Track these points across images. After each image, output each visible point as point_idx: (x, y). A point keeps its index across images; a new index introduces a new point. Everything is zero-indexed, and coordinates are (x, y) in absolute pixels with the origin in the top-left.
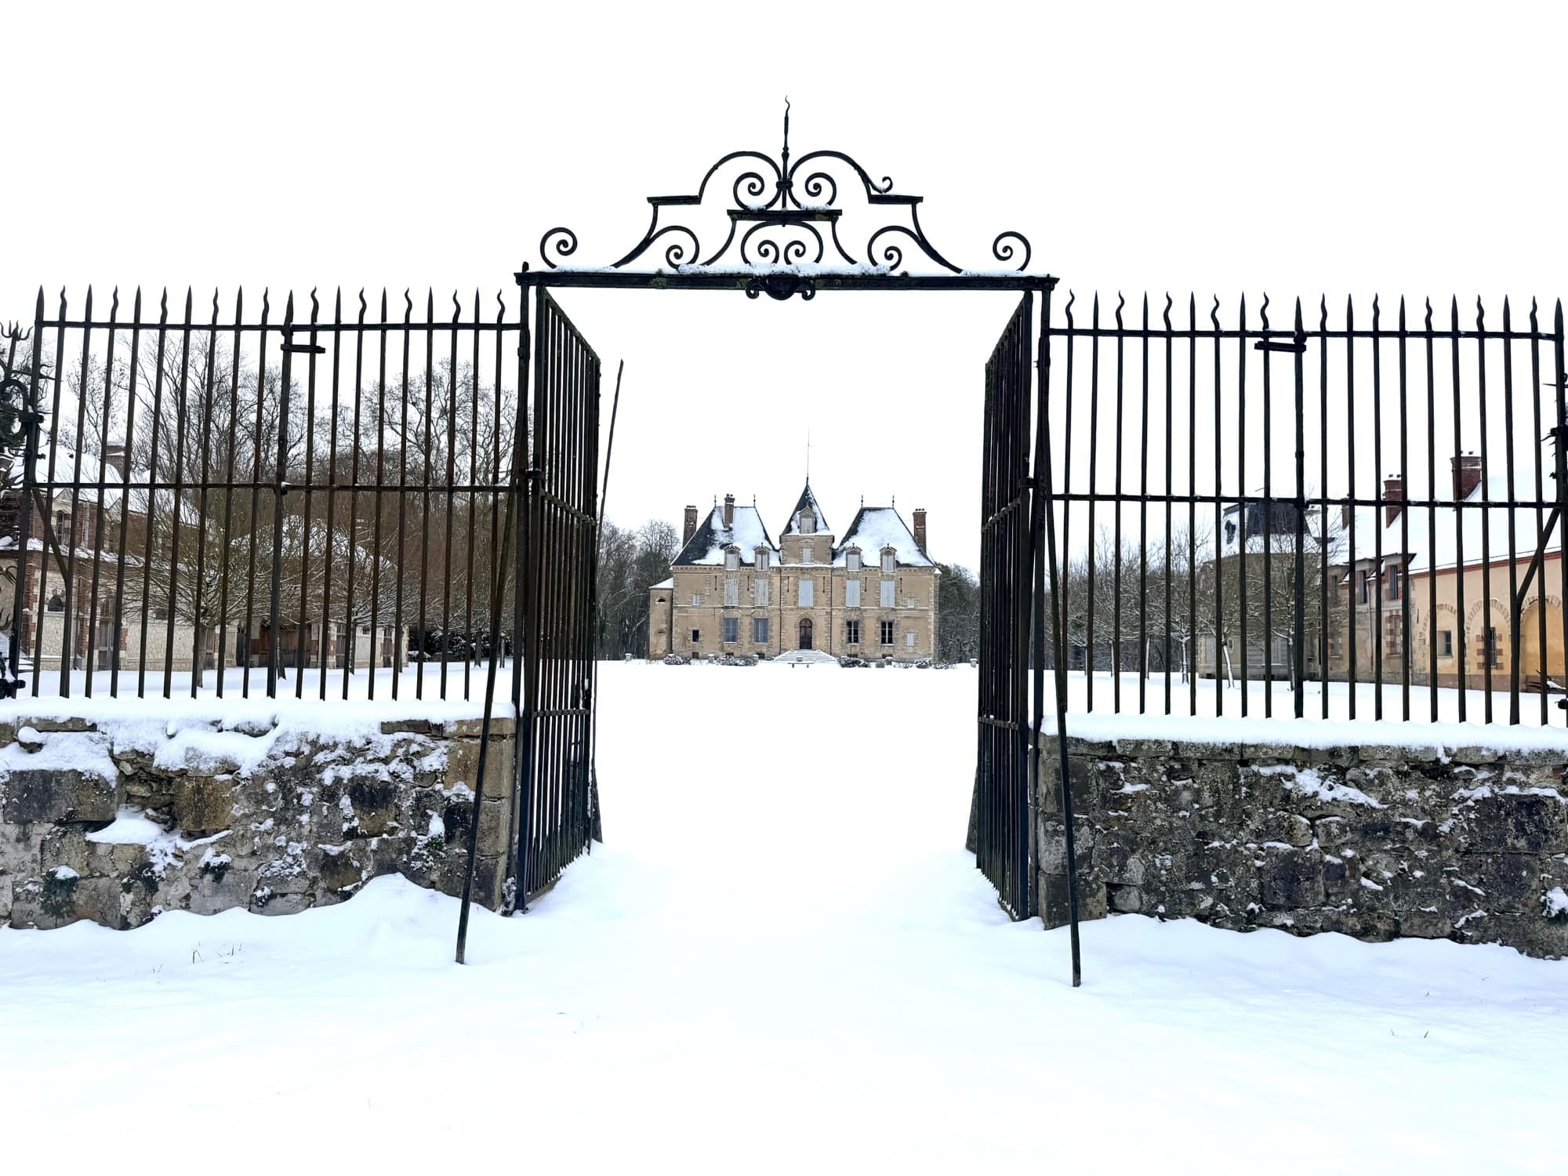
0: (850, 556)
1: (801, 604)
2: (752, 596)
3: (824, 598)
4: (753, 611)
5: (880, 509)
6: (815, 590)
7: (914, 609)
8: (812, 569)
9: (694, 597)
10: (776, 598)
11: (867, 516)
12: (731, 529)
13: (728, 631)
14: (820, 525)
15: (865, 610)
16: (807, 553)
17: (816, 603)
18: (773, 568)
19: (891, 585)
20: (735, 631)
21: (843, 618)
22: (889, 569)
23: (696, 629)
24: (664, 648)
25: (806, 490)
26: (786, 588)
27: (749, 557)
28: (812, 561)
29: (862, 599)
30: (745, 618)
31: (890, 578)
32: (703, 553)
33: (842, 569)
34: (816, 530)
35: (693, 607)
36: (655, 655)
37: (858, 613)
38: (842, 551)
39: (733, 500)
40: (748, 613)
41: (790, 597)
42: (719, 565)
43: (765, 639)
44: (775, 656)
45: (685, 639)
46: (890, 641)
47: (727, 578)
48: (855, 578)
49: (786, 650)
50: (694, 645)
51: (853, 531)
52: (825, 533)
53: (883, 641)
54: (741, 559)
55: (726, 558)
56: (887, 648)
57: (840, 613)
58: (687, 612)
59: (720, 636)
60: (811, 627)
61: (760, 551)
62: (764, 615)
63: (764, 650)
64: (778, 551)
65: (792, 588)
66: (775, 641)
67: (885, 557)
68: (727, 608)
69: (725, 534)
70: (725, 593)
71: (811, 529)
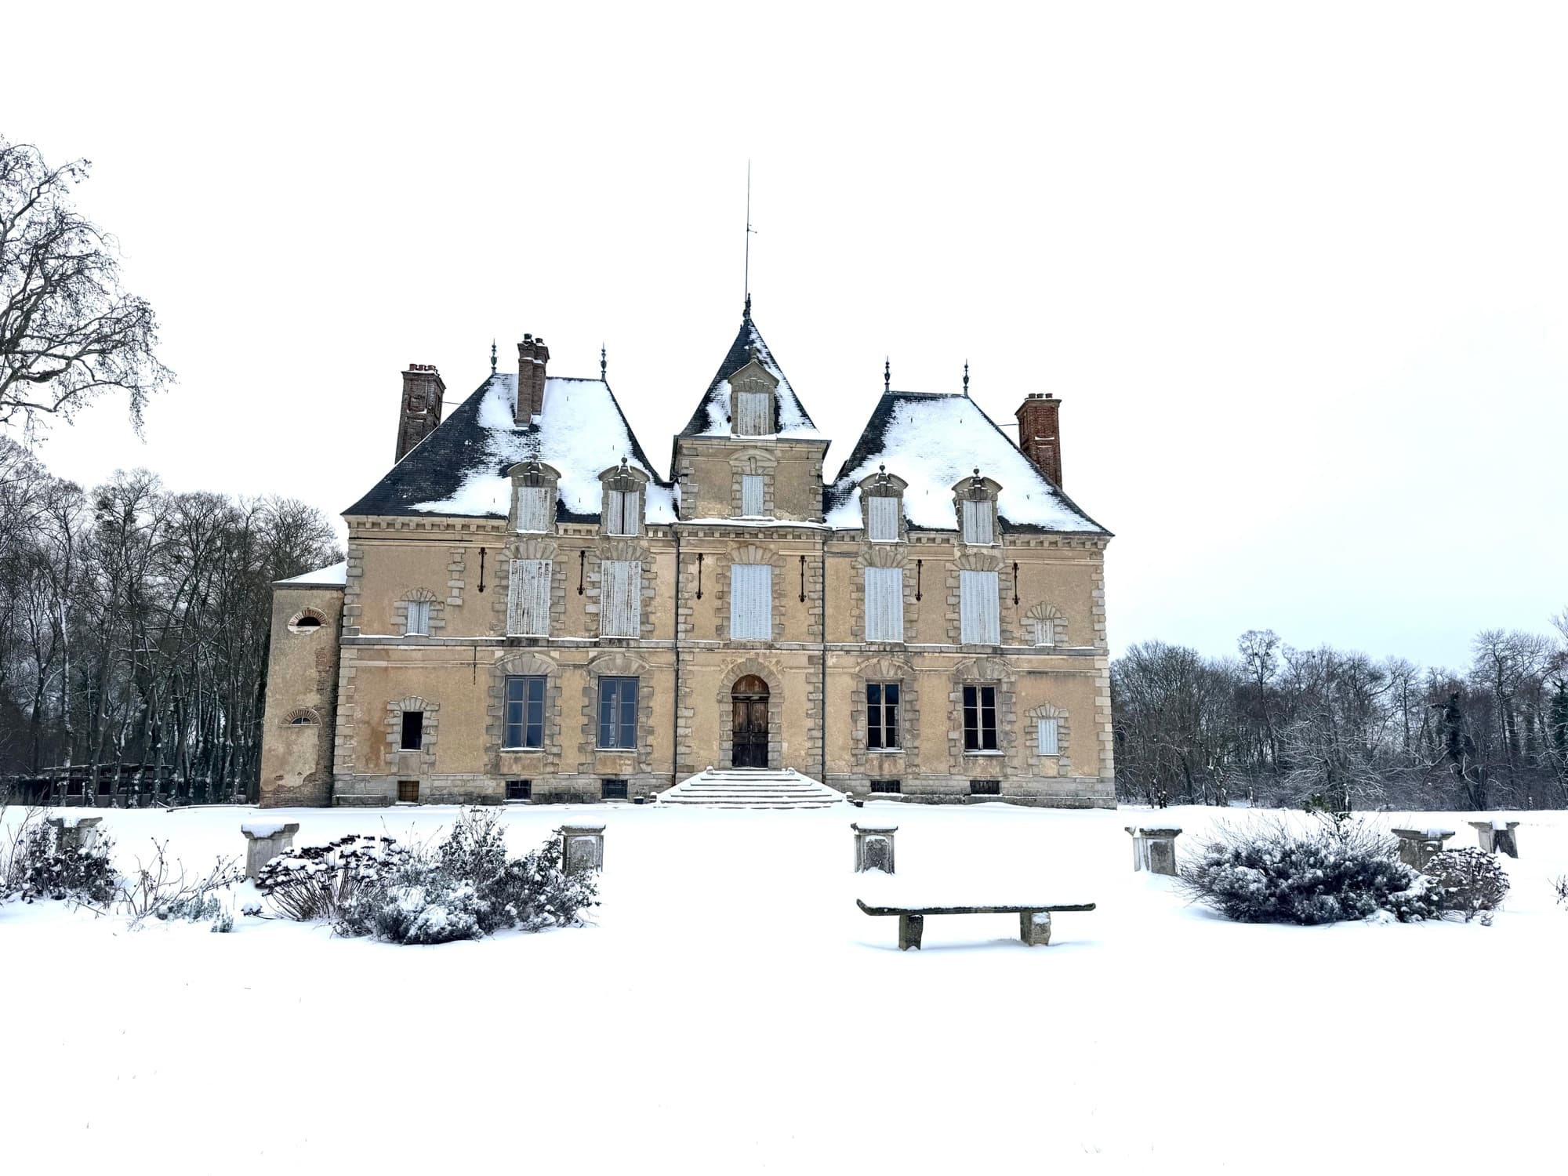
0: (874, 502)
1: (736, 633)
2: (592, 608)
3: (802, 618)
4: (593, 653)
5: (934, 397)
6: (778, 594)
7: (1054, 651)
8: (770, 532)
9: (413, 610)
10: (663, 616)
11: (903, 412)
12: (535, 429)
13: (514, 713)
14: (789, 414)
15: (920, 653)
16: (753, 489)
17: (779, 629)
18: (656, 527)
19: (990, 582)
20: (537, 712)
21: (856, 676)
22: (980, 536)
23: (412, 707)
24: (309, 769)
25: (747, 329)
26: (693, 586)
27: (584, 497)
28: (767, 511)
29: (909, 622)
30: (568, 673)
31: (986, 564)
32: (448, 485)
33: (851, 534)
34: (778, 428)
35: (408, 641)
36: (279, 789)
37: (899, 659)
38: (849, 491)
39: (543, 353)
40: (579, 657)
41: (702, 612)
42: (492, 516)
43: (628, 739)
44: (660, 788)
45: (377, 738)
46: (990, 743)
47: (517, 554)
48: (889, 562)
49: (691, 770)
50: (404, 758)
51: (871, 443)
52: (805, 433)
53: (971, 742)
54: (560, 504)
55: (515, 499)
56: (982, 764)
57: (849, 661)
58: (385, 655)
59: (489, 728)
60: (764, 700)
61: (617, 481)
62: (627, 667)
63: (626, 771)
64: (669, 486)
65: (710, 587)
66: (659, 742)
67: (968, 507)
68: (513, 643)
69: (517, 440)
70: (511, 598)
71: (765, 422)
